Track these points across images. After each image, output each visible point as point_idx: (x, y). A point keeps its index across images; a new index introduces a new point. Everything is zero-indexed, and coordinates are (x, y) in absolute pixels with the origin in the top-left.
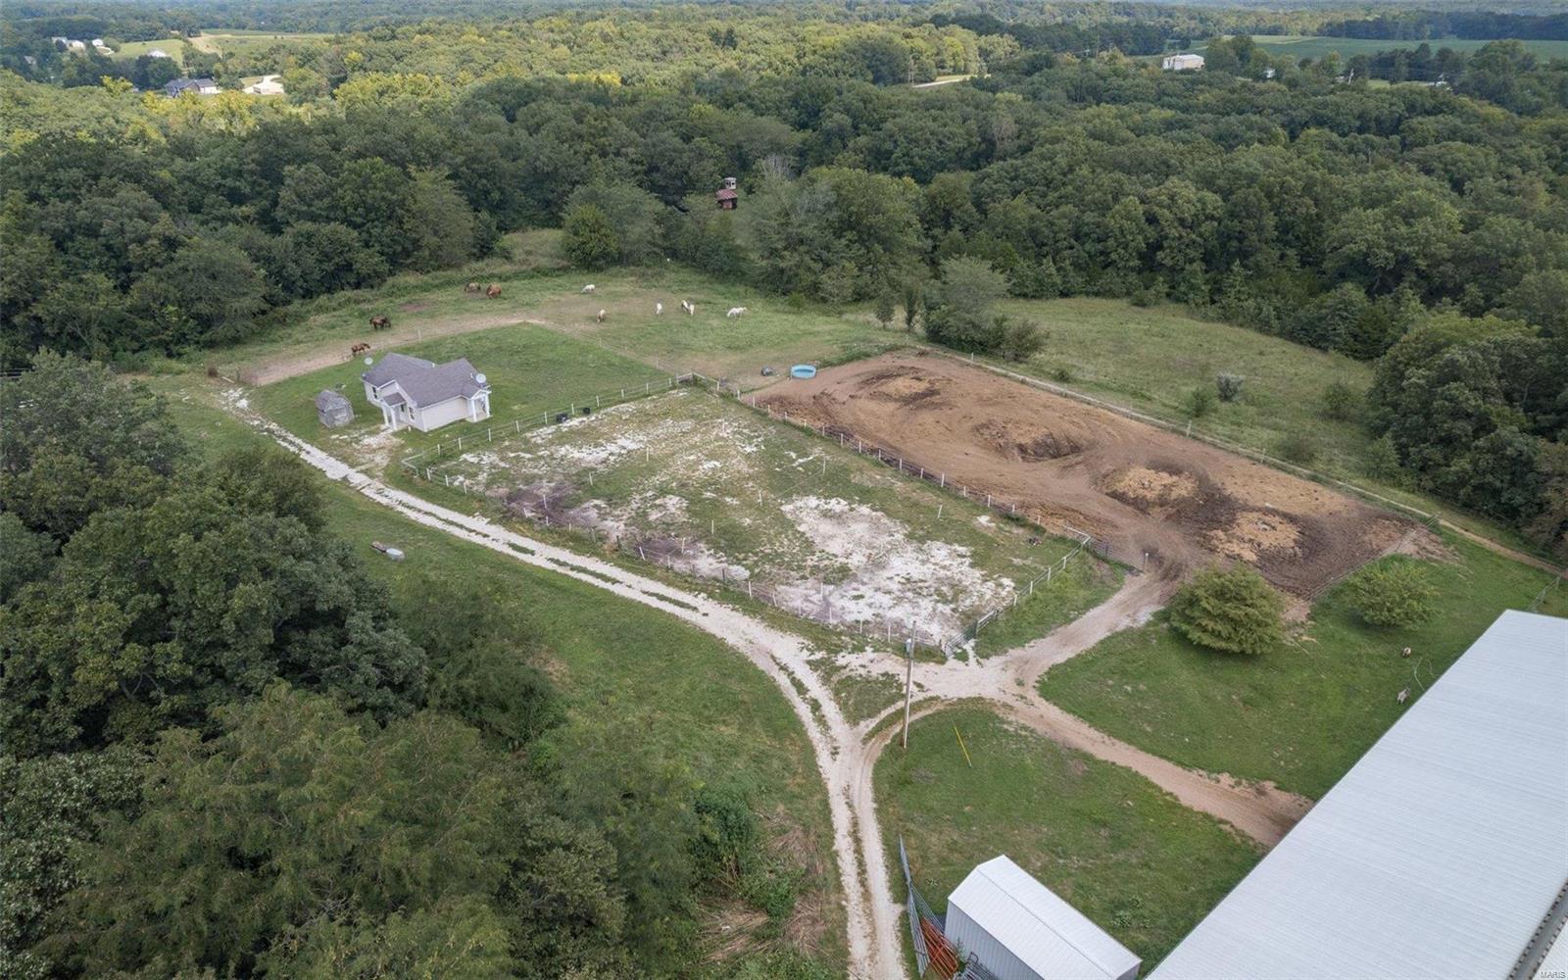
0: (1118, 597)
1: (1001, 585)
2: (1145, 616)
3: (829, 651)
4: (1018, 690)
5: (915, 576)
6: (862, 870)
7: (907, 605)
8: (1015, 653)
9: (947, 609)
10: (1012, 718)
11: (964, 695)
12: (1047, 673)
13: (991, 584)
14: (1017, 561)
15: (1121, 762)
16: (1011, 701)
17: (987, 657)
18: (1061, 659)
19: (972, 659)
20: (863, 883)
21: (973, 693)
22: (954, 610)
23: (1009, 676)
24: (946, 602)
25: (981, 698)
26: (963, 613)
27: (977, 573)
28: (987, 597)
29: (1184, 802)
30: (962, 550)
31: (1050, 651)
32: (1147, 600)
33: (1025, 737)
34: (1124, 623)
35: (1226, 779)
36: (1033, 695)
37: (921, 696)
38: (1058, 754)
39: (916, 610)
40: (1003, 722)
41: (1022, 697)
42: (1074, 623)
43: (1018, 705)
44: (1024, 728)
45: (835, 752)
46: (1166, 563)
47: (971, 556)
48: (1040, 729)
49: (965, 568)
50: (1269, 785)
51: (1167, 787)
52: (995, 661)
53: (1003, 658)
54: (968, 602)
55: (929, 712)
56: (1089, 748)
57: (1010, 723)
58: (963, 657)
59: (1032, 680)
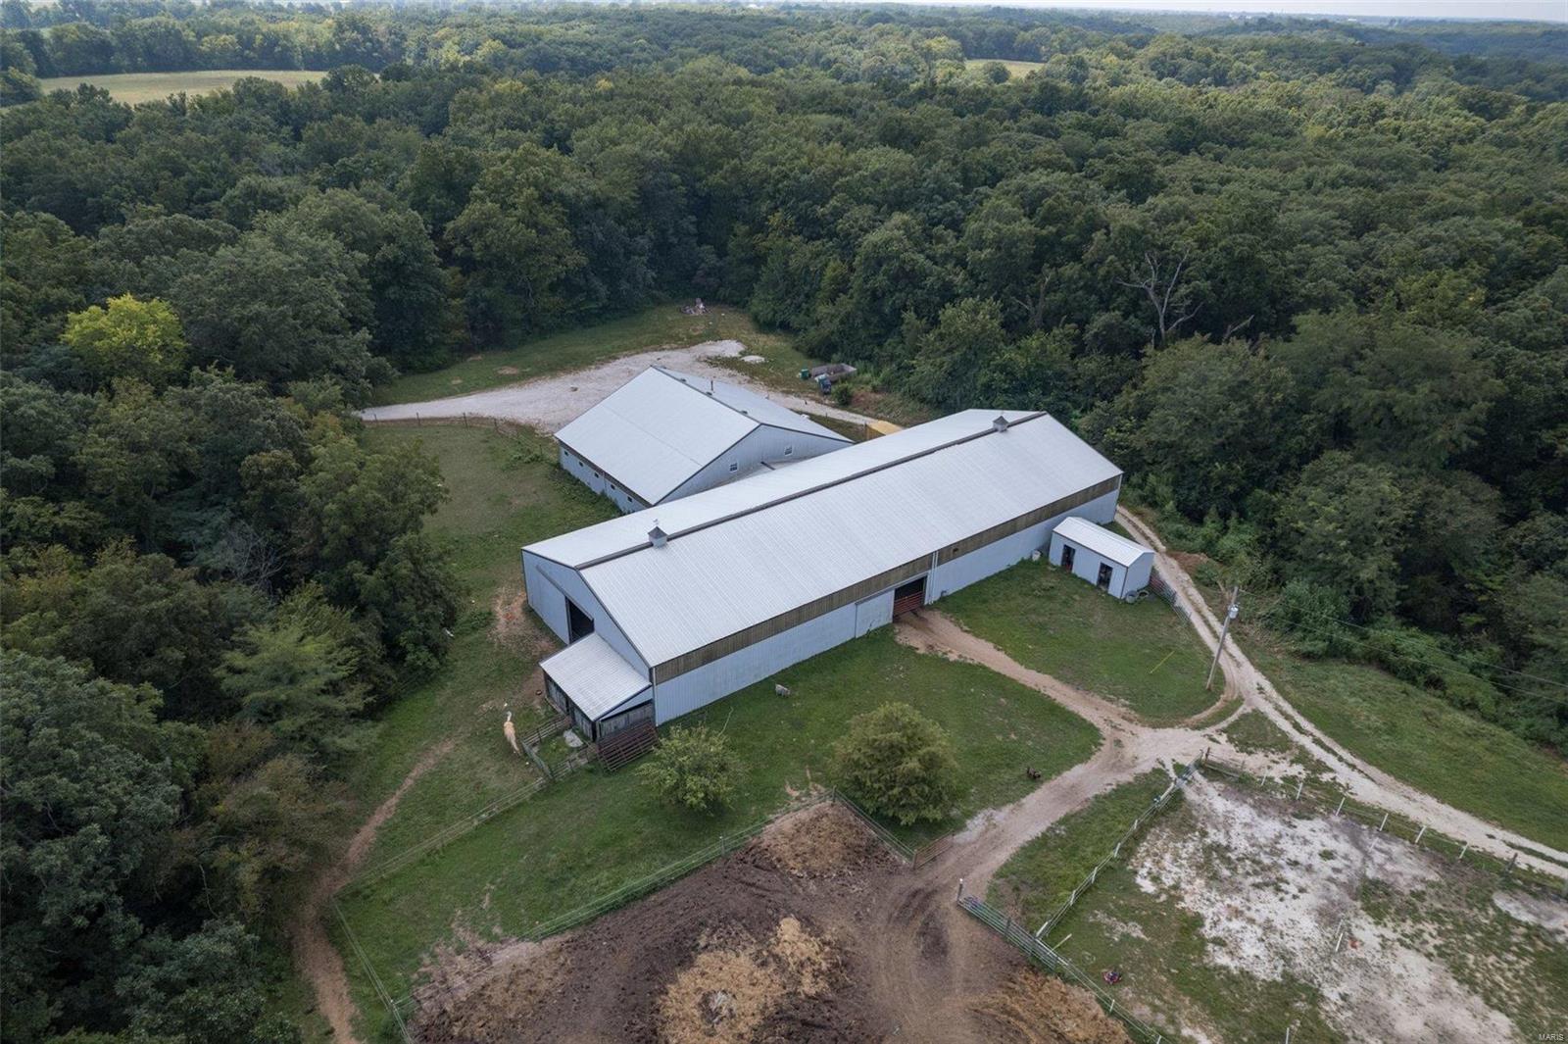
0: (1002, 856)
1: (1156, 879)
2: (976, 826)
3: (1316, 780)
4: (1121, 735)
5: (1268, 894)
6: (1206, 622)
7: (1262, 841)
8: (1126, 778)
9: (1216, 836)
10: (1123, 710)
11: (1170, 731)
12: (1093, 753)
13: (1168, 881)
14: (1137, 932)
15: (1034, 672)
16: (1125, 725)
17: (1155, 771)
18: (1078, 770)
19: (1169, 766)
20: (1203, 617)
21: (1161, 733)
22: (1204, 834)
23: (1130, 751)
24: (1216, 848)
25: (1154, 727)
26: (1193, 828)
27: (1189, 903)
28: (1168, 856)
29: (991, 645)
30: (1222, 959)
31: (1089, 779)
32: (965, 852)
33: (1111, 694)
34: (1001, 816)
35: (953, 657)
36: (1106, 730)
37: (1209, 731)
38: (1081, 681)
39: (1249, 832)
40: (1132, 708)
41: (1115, 727)
42: (1061, 815)
43: (1118, 721)
44: (1111, 701)
45: (1261, 689)
46: (918, 924)
47: (1203, 941)
48: (1097, 699)
49: (1208, 912)
50: (922, 651)
51: (1001, 655)
52: (1145, 767)
53: (1139, 770)
54: (1191, 846)
55: (1196, 717)
56: (1057, 684)
57: (1124, 706)
58: (1180, 769)
59: (1107, 746)
